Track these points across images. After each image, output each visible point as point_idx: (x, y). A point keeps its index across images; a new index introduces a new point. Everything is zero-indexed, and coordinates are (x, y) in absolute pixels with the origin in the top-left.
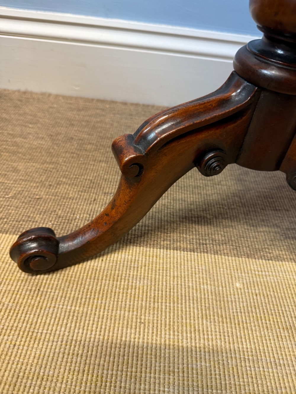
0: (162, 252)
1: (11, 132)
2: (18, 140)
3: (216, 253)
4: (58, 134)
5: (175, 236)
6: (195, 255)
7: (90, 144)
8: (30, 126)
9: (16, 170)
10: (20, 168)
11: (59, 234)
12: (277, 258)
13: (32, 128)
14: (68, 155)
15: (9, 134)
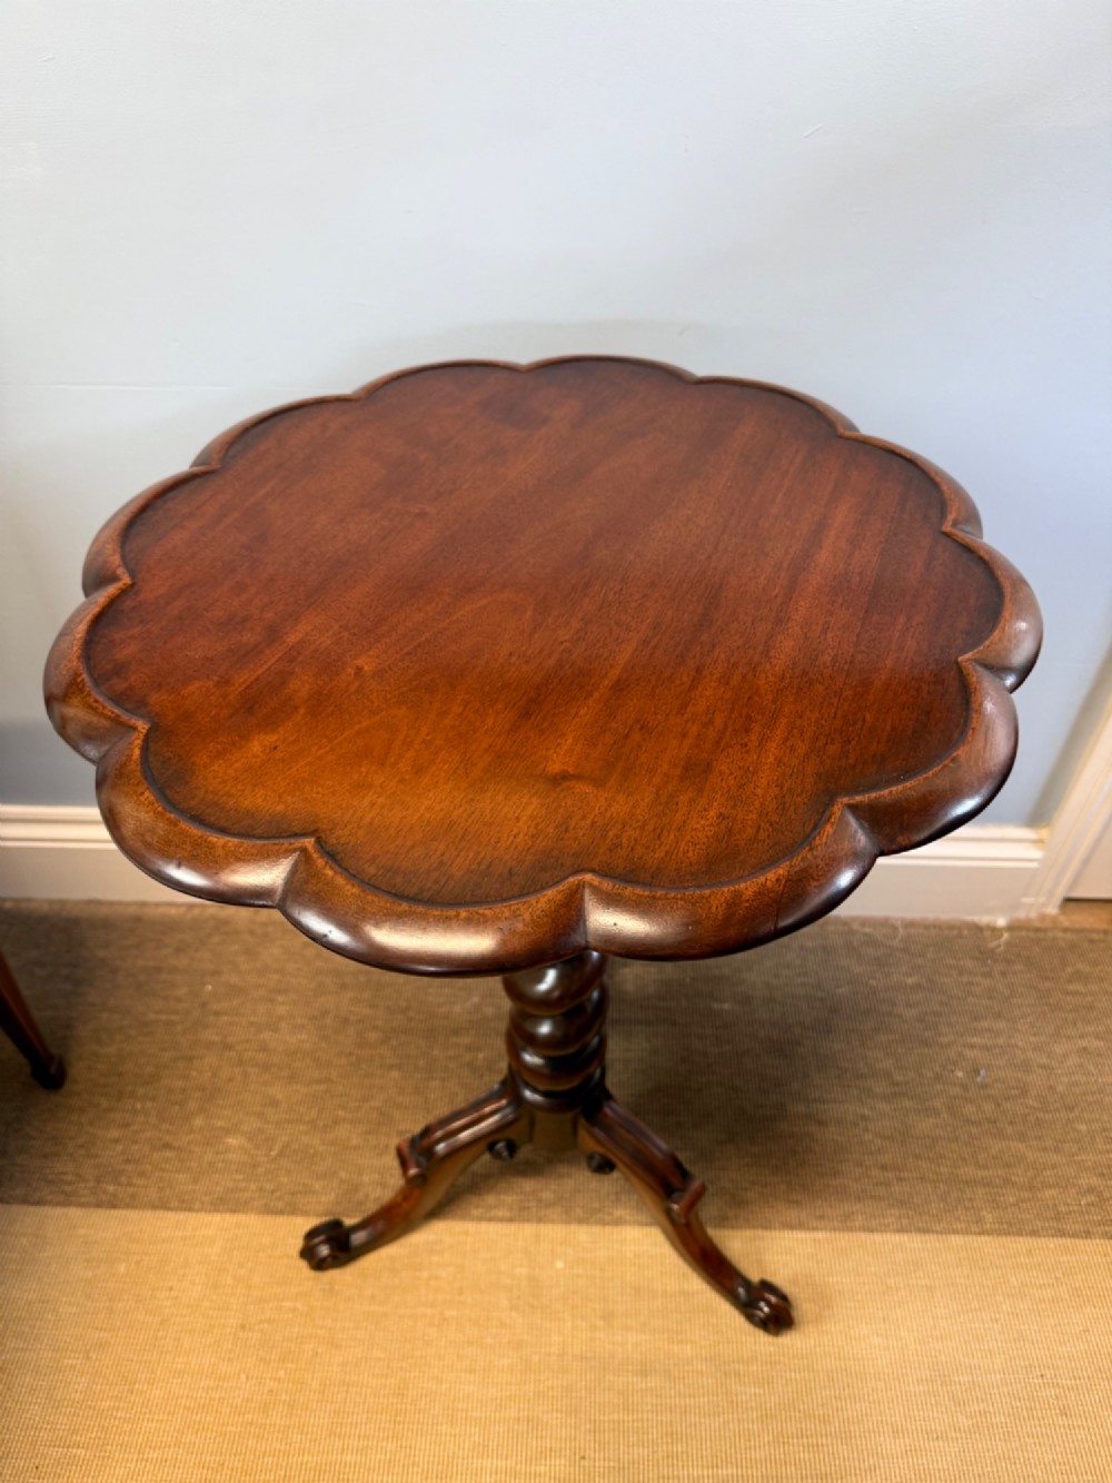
0: (470, 1226)
1: (253, 1019)
2: (266, 1036)
3: (540, 1220)
4: (325, 1013)
5: (491, 1199)
6: (512, 1228)
7: (375, 1028)
8: (280, 998)
9: (274, 1103)
10: (280, 1096)
11: (349, 1222)
12: (619, 1222)
13: (283, 1003)
14: (343, 1061)
15: (251, 1024)
